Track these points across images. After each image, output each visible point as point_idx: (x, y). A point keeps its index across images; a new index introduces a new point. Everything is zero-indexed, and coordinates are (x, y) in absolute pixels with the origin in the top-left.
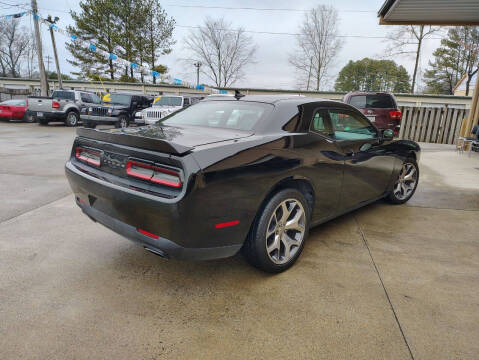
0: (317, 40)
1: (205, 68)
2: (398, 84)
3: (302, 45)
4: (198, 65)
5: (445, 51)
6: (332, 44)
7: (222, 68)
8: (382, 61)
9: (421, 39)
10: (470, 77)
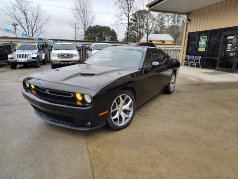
0: (82, 15)
1: (18, 27)
2: (112, 38)
4: (15, 25)
5: (133, 23)
6: (90, 17)
7: (30, 28)
8: (104, 27)
9: (128, 18)
10: (148, 35)
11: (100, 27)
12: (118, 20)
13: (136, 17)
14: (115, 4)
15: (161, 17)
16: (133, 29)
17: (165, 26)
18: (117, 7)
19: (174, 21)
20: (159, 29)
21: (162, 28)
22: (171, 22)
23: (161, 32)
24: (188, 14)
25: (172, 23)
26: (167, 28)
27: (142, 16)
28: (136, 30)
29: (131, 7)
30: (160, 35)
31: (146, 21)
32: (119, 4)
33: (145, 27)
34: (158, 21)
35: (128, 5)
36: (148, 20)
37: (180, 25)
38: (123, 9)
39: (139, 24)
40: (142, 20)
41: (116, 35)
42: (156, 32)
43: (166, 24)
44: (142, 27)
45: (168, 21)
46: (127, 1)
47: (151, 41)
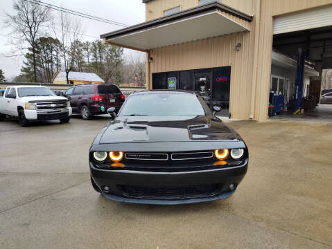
10: (67, 73)
12: (15, 49)
14: (6, 25)
15: (76, 50)
17: (84, 62)
19: (95, 56)
20: (76, 65)
21: (81, 64)
22: (91, 57)
23: (80, 70)
24: (148, 51)
25: (92, 59)
26: (87, 65)
27: (47, 45)
28: (40, 66)
30: (78, 73)
31: (54, 53)
32: (15, 25)
33: (56, 62)
34: (73, 54)
35: (30, 28)
36: (57, 53)
37: (104, 61)
38: (22, 34)
39: (45, 57)
40: (48, 52)
43: (85, 59)
44: (50, 61)
45: (88, 56)
46: (28, 23)
47: (72, 82)
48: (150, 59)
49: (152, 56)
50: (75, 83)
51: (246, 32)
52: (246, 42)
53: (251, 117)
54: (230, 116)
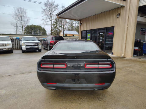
2: (43, 32)
3: (15, 19)
5: (55, 24)
8: (37, 26)
9: (51, 21)
10: (64, 31)
11: (35, 26)
12: (44, 22)
13: (56, 21)
16: (55, 28)
17: (74, 27)
18: (43, 15)
20: (71, 28)
21: (73, 27)
23: (72, 30)
24: (80, 20)
25: (77, 25)
26: (75, 27)
27: (60, 20)
28: (57, 28)
29: (52, 15)
31: (62, 23)
32: (45, 13)
33: (63, 27)
34: (70, 23)
35: (50, 13)
38: (47, 16)
39: (59, 25)
40: (60, 23)
41: (45, 31)
42: (69, 30)
43: (74, 25)
44: (61, 27)
45: (76, 24)
46: (50, 12)
47: (66, 35)
48: (81, 24)
49: (81, 23)
50: (67, 36)
51: (123, 7)
52: (122, 12)
53: (123, 55)
54: (112, 54)
